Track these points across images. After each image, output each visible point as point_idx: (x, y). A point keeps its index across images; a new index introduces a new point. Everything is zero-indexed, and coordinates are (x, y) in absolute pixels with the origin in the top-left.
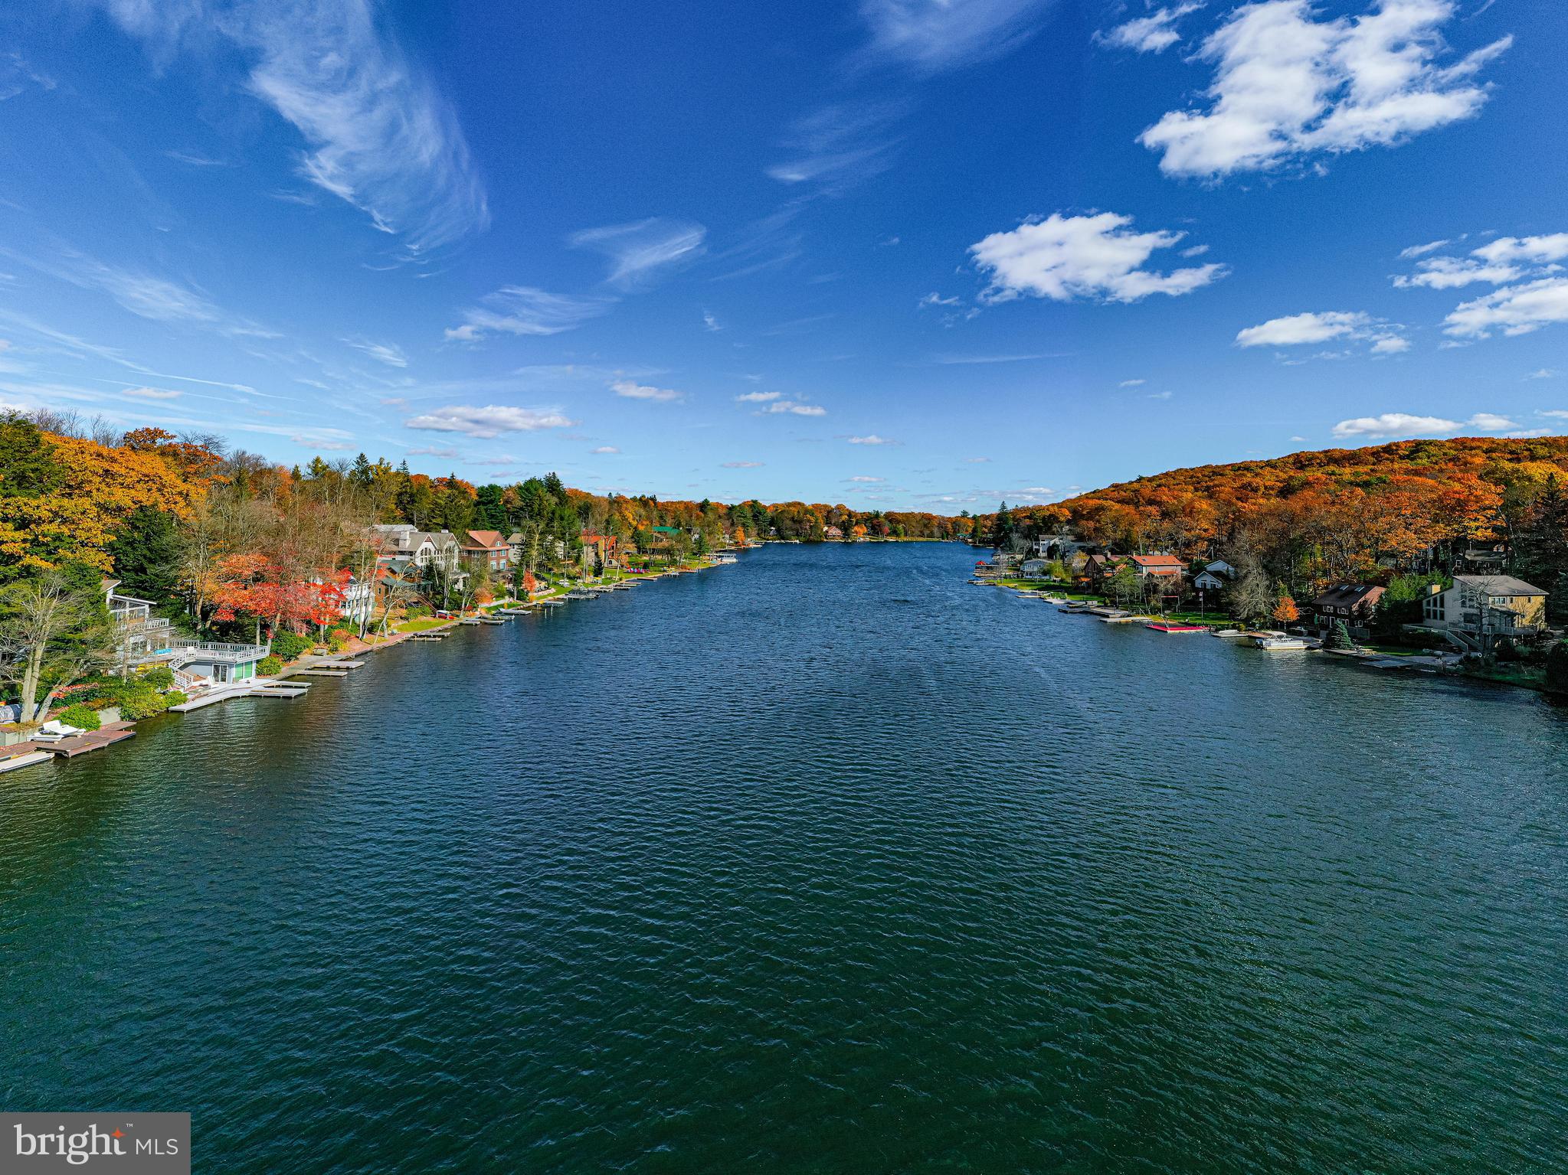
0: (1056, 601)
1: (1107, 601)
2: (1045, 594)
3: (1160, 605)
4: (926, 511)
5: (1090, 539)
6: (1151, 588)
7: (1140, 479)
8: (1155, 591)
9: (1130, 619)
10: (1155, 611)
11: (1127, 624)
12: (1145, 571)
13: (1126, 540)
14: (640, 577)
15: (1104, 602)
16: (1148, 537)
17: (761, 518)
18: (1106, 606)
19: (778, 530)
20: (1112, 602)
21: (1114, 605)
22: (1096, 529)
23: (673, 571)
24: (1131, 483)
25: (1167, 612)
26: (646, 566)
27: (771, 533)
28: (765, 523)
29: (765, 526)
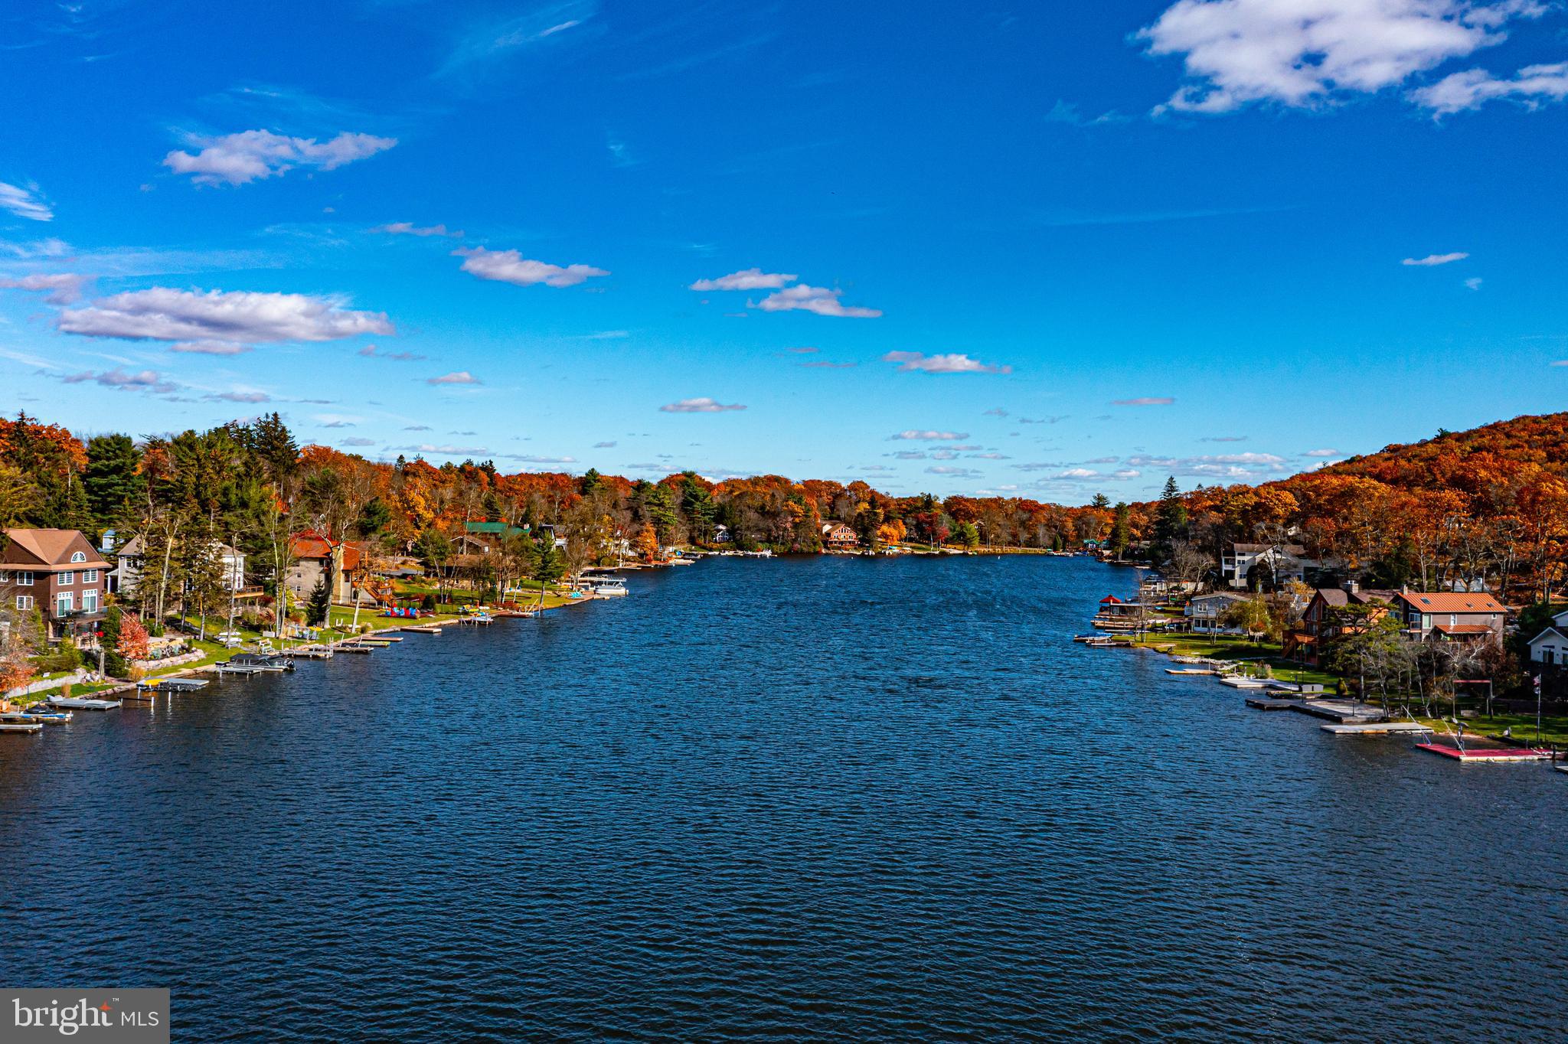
0: (1244, 682)
1: (1344, 685)
2: (1225, 667)
3: (1451, 698)
4: (1025, 495)
5: (1328, 553)
6: (1432, 664)
7: (1444, 436)
8: (1441, 671)
9: (1384, 728)
10: (1440, 710)
11: (1378, 737)
12: (1427, 624)
13: (1398, 558)
14: (408, 625)
15: (1337, 687)
16: (1442, 552)
17: (697, 505)
18: (1339, 696)
19: (732, 531)
20: (1352, 687)
21: (1358, 695)
22: (1340, 535)
23: (483, 614)
24: (1423, 444)
25: (1465, 713)
26: (428, 604)
27: (718, 537)
28: (706, 517)
29: (705, 522)
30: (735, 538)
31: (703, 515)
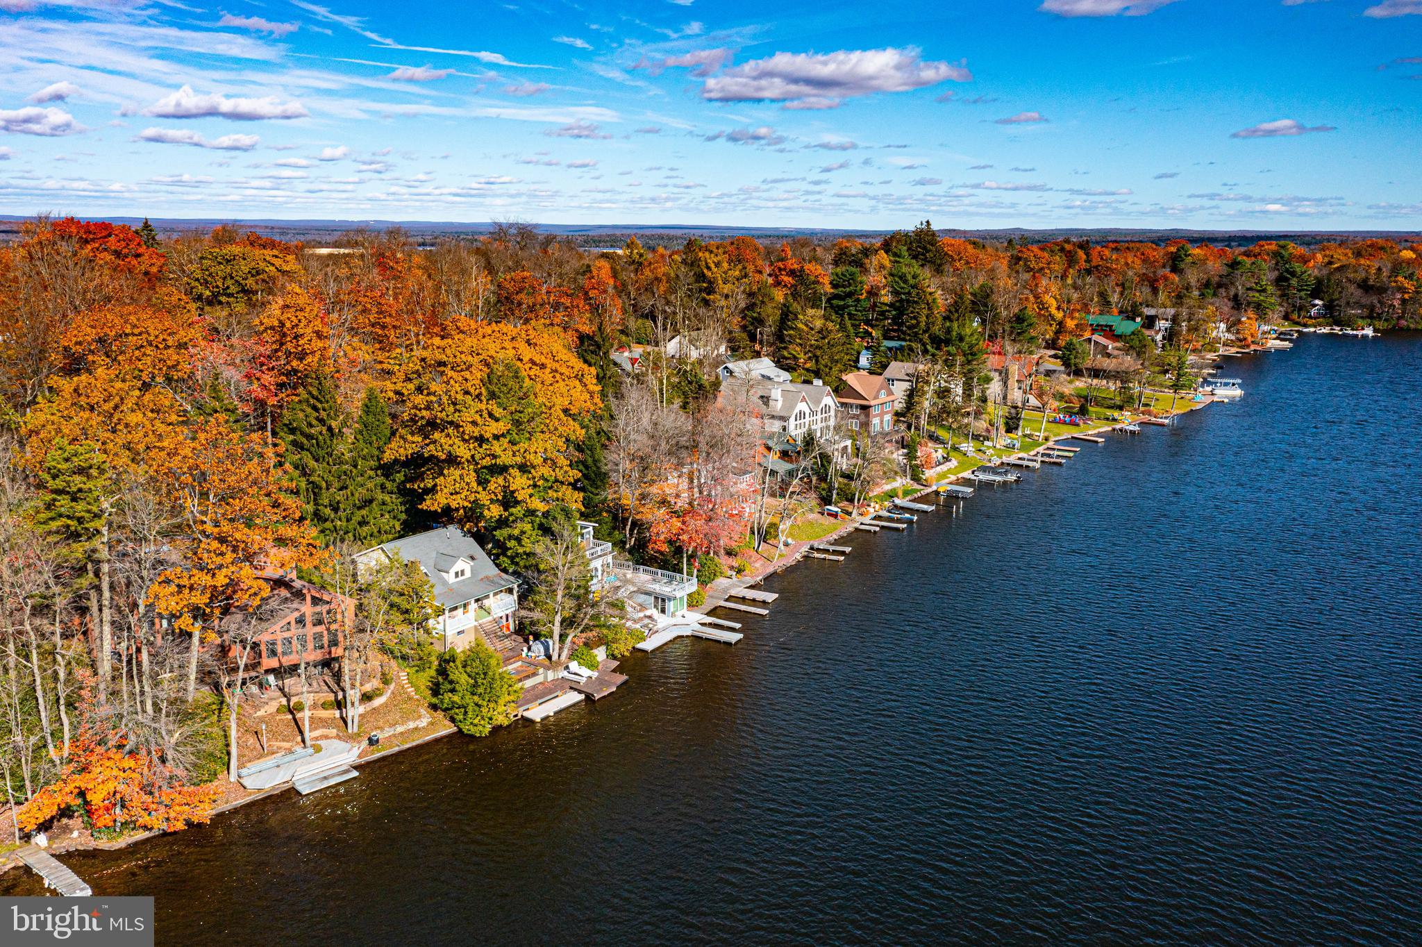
14: (1076, 432)
26: (1082, 406)
27: (1313, 311)
28: (1303, 294)
29: (1301, 298)
30: (1332, 314)
31: (1299, 291)
